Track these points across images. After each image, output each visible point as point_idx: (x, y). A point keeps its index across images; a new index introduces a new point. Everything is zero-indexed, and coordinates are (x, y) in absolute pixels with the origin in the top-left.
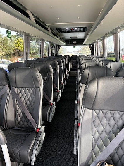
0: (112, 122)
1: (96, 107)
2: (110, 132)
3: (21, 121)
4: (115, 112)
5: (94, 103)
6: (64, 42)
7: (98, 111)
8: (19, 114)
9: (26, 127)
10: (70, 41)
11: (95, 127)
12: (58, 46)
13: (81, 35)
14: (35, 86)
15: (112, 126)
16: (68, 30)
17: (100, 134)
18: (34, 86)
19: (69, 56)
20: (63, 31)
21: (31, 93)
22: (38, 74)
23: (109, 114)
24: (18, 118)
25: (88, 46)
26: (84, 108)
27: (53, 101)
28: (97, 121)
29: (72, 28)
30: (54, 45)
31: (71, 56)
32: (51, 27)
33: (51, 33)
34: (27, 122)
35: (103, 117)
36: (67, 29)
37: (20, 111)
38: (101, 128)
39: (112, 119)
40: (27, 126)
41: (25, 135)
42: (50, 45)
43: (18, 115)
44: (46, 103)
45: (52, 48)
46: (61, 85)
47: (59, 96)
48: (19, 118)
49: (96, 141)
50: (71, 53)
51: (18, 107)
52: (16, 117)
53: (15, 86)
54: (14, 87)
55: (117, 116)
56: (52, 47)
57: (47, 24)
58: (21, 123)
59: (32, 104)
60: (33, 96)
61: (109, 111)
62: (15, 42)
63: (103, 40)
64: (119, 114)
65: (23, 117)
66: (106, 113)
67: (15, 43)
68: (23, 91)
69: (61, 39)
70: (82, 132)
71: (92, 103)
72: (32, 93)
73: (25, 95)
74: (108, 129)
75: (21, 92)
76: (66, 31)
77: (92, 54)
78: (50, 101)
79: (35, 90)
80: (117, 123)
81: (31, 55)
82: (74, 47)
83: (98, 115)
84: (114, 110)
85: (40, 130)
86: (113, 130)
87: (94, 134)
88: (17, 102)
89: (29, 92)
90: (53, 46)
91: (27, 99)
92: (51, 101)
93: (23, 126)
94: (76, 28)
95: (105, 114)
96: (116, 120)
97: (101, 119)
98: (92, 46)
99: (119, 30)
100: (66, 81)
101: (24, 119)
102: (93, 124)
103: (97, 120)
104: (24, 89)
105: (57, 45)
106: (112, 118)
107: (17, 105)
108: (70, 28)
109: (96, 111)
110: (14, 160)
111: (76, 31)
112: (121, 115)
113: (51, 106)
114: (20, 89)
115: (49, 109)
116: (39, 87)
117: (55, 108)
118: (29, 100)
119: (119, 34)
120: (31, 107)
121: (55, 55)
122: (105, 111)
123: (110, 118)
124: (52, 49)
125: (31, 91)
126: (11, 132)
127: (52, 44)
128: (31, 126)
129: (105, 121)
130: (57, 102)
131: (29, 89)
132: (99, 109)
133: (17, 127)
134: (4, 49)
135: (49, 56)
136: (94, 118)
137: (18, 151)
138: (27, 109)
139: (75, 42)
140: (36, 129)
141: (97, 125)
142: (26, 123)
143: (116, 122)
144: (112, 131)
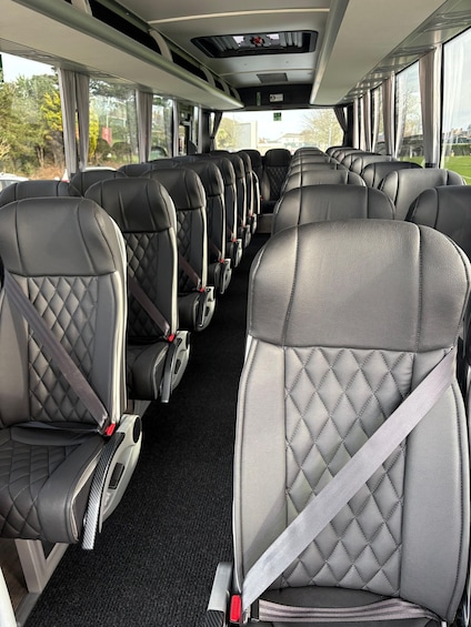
0: (361, 389)
1: (295, 338)
2: (351, 427)
3: (51, 399)
4: (370, 355)
5: (287, 321)
6: (232, 95)
7: (305, 352)
8: (42, 375)
9: (69, 421)
10: (258, 94)
11: (295, 410)
12: (213, 115)
13: (297, 66)
14: (95, 268)
15: (359, 405)
16: (244, 45)
17: (314, 436)
18: (92, 270)
19: (254, 154)
20: (222, 49)
21: (81, 296)
22: (102, 223)
23: (349, 362)
24: (37, 387)
25: (332, 111)
26: (255, 342)
27: (181, 328)
28: (305, 388)
29: (256, 37)
30: (197, 112)
31: (263, 154)
32: (170, 34)
33: (170, 58)
34: (71, 401)
35: (327, 372)
36: (239, 40)
37: (43, 363)
38: (319, 414)
39: (360, 378)
40: (75, 416)
41: (64, 447)
42: (179, 112)
43: (38, 379)
44: (154, 332)
45: (188, 123)
46: (218, 268)
47: (208, 308)
48: (43, 391)
49: (301, 459)
50: (275, 142)
51: (35, 349)
52: (33, 386)
53: (20, 270)
54: (15, 276)
55: (378, 366)
56: (188, 120)
57: (149, 23)
58: (52, 406)
59: (89, 336)
60: (88, 305)
61: (348, 350)
62: (50, 103)
63: (385, 81)
64: (386, 361)
65: (58, 385)
66: (339, 356)
67: (50, 109)
68: (51, 289)
69: (219, 86)
70: (246, 427)
71: (282, 323)
72: (84, 296)
73: (60, 303)
74: (346, 415)
75: (43, 292)
76: (236, 48)
77: (348, 141)
78: (168, 327)
79: (95, 283)
80: (379, 394)
81: (115, 157)
82: (277, 117)
83: (308, 367)
84: (367, 345)
85: (119, 430)
86: (363, 418)
87: (294, 434)
88: (32, 332)
89: (74, 291)
90: (189, 116)
91: (67, 318)
92: (170, 325)
93: (60, 416)
94: (273, 36)
95: (333, 363)
96: (375, 382)
97: (317, 382)
98: (345, 109)
99: (437, 38)
100: (240, 252)
101: (59, 393)
102: (289, 400)
103: (305, 383)
104: (56, 279)
105: (206, 113)
106: (360, 376)
107: (33, 343)
108: (249, 38)
109: (300, 350)
110: (21, 532)
111: (276, 50)
112: (392, 362)
113: (172, 345)
114: (40, 280)
115: (163, 354)
116: (111, 273)
117: (188, 351)
118: (74, 320)
119: (438, 54)
120: (85, 350)
121: (200, 151)
122: (333, 352)
123: (354, 375)
124: (187, 128)
125: (81, 288)
126: (15, 438)
127: (185, 108)
128: (88, 416)
129: (333, 389)
130: (200, 329)
131: (72, 279)
132: (310, 343)
133: (36, 420)
134: (9, 133)
135: (176, 154)
136: (291, 378)
137: (31, 503)
138: (68, 356)
139: (279, 98)
140: (101, 424)
141: (302, 402)
142: (68, 407)
143: (375, 388)
144: (361, 422)
